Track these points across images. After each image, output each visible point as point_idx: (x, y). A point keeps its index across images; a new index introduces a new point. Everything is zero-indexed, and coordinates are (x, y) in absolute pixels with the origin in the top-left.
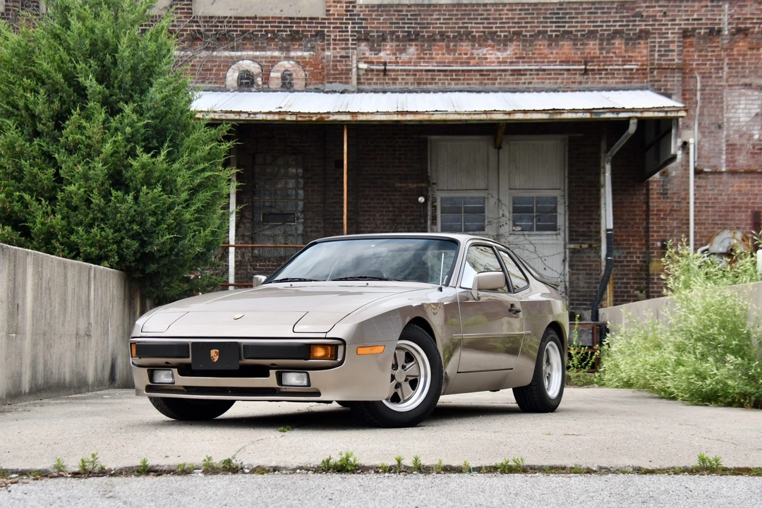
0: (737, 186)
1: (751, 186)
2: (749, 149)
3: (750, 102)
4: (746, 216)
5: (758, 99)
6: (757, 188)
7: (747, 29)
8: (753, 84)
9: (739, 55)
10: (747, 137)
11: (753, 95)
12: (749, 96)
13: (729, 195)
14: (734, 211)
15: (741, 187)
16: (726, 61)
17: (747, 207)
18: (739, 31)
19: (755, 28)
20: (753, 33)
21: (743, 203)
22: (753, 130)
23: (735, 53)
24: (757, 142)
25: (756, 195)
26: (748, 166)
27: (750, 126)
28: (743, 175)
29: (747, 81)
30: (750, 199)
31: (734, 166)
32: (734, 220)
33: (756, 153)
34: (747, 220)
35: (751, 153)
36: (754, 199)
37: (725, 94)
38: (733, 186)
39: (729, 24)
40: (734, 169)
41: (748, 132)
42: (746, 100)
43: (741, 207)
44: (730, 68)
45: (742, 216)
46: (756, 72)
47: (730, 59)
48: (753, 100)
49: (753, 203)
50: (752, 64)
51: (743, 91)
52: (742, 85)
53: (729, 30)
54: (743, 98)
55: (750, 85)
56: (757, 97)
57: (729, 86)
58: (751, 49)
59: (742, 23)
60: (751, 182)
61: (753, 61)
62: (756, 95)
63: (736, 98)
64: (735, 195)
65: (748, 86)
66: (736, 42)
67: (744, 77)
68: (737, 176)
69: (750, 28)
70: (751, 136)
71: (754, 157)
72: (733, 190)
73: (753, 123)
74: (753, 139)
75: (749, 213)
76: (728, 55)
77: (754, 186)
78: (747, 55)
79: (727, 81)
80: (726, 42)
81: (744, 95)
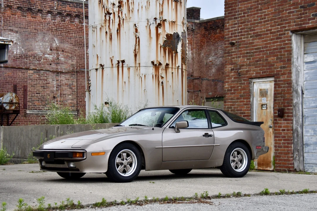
0: (8, 74)
1: (13, 74)
2: (13, 58)
3: (13, 38)
4: (11, 86)
5: (16, 37)
6: (15, 75)
7: (11, 6)
8: (14, 30)
9: (8, 16)
10: (11, 52)
11: (14, 35)
12: (12, 35)
13: (4, 77)
14: (6, 84)
15: (9, 74)
16: (3, 18)
17: (11, 83)
18: (8, 6)
19: (14, 6)
20: (14, 8)
21: (10, 81)
22: (14, 50)
23: (6, 15)
24: (16, 55)
25: (15, 78)
26: (12, 65)
27: (13, 48)
28: (10, 69)
29: (11, 28)
30: (13, 79)
31: (6, 65)
32: (6, 88)
33: (15, 60)
34: (11, 88)
35: (13, 60)
36: (14, 79)
37: (2, 33)
38: (6, 73)
39: (4, 2)
40: (6, 66)
41: (12, 50)
42: (11, 36)
43: (9, 83)
44: (4, 22)
45: (9, 86)
46: (15, 25)
47: (4, 18)
48: (13, 37)
49: (14, 81)
50: (13, 21)
51: (9, 32)
52: (9, 30)
53: (4, 5)
54: (9, 35)
55: (13, 30)
56: (15, 36)
57: (4, 29)
58: (13, 15)
59: (9, 3)
60: (13, 72)
61: (13, 20)
62: (15, 35)
63: (7, 35)
64: (7, 77)
65: (11, 30)
66: (6, 11)
67: (10, 26)
68: (8, 69)
69: (13, 6)
70: (13, 52)
71: (14, 62)
72: (6, 75)
73: (14, 47)
74: (14, 54)
75: (12, 85)
76: (3, 16)
77: (14, 74)
78: (11, 17)
79: (3, 27)
80: (2, 10)
81: (10, 34)
